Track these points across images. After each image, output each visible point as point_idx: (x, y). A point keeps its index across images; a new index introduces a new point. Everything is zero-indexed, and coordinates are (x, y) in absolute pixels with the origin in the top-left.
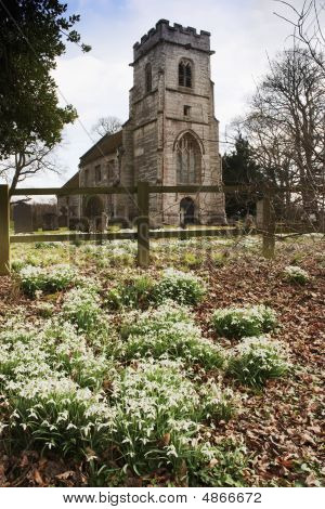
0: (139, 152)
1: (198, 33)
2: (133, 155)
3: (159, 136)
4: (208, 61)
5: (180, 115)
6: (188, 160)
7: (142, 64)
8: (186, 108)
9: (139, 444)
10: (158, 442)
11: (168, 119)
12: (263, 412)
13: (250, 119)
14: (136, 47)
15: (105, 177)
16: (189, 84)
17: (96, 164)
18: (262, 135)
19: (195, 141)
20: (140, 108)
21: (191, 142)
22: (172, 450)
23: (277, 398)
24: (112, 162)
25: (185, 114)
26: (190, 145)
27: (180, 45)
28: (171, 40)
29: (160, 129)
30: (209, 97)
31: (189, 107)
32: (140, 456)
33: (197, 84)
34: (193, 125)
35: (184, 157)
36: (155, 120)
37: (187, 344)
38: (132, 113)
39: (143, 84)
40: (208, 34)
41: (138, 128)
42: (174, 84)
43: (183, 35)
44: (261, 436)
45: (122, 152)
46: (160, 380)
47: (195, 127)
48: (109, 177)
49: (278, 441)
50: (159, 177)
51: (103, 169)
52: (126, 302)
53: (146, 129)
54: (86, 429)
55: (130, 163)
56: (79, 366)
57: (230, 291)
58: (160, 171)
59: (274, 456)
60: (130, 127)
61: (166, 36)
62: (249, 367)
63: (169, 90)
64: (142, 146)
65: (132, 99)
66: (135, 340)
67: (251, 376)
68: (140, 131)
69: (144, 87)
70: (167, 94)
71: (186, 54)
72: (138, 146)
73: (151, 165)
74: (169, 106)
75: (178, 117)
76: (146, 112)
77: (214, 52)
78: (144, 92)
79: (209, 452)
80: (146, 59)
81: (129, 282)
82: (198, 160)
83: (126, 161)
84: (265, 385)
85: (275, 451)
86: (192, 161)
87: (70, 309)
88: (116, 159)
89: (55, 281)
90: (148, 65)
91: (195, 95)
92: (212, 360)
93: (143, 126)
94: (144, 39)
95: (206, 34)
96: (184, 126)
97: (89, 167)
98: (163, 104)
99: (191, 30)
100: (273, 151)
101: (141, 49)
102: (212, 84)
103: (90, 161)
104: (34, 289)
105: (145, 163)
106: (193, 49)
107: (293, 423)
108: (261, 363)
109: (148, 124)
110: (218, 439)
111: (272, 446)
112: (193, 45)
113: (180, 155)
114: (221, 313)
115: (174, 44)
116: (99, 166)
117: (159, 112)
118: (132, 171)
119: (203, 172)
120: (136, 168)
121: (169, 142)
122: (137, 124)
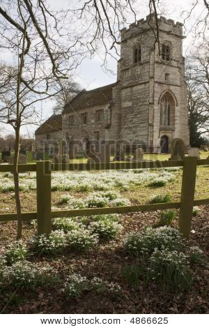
1: (175, 23)
3: (151, 94)
4: (181, 43)
8: (166, 75)
11: (156, 82)
15: (92, 121)
17: (82, 112)
19: (172, 97)
21: (168, 98)
26: (168, 100)
27: (164, 32)
29: (151, 89)
30: (181, 68)
33: (174, 58)
34: (171, 87)
36: (148, 82)
38: (120, 77)
39: (131, 57)
41: (126, 87)
42: (159, 59)
43: (165, 25)
45: (113, 104)
48: (96, 121)
50: (150, 122)
51: (90, 116)
53: (134, 88)
55: (118, 112)
58: (151, 118)
63: (157, 62)
65: (120, 67)
68: (128, 90)
69: (132, 59)
70: (156, 65)
71: (167, 37)
72: (125, 100)
73: (139, 113)
77: (185, 37)
82: (173, 110)
83: (116, 110)
91: (172, 66)
94: (132, 26)
95: (180, 25)
96: (165, 87)
97: (73, 114)
98: (154, 72)
102: (184, 58)
105: (132, 112)
106: (172, 34)
109: (136, 85)
112: (172, 32)
113: (161, 107)
115: (160, 30)
116: (86, 113)
117: (151, 78)
118: (120, 117)
119: (176, 118)
120: (123, 115)
121: (156, 99)
122: (125, 85)
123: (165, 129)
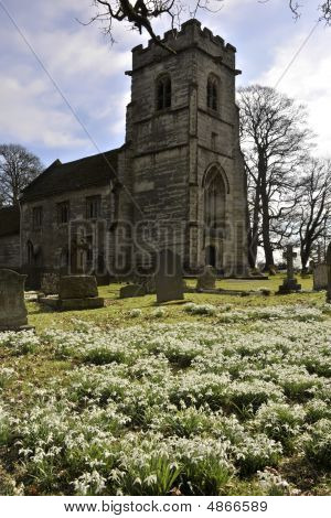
0: (145, 186)
1: (226, 45)
2: (132, 190)
3: (192, 167)
4: (233, 82)
7: (150, 73)
14: (138, 51)
16: (215, 106)
17: (59, 199)
25: (213, 142)
27: (210, 56)
28: (203, 48)
29: (192, 157)
30: (234, 126)
33: (223, 108)
34: (220, 158)
36: (186, 146)
38: (131, 136)
39: (151, 99)
40: (234, 50)
41: (143, 155)
42: (203, 104)
43: (212, 45)
47: (222, 160)
48: (85, 217)
50: (191, 219)
51: (75, 208)
53: (159, 157)
58: (192, 211)
60: (129, 153)
63: (200, 110)
64: (150, 179)
65: (131, 117)
69: (153, 103)
71: (214, 68)
75: (206, 145)
77: (240, 72)
78: (153, 109)
80: (160, 67)
82: (220, 200)
83: (125, 197)
90: (161, 75)
91: (221, 120)
93: (154, 154)
95: (232, 50)
98: (196, 127)
99: (219, 40)
101: (148, 54)
102: (238, 109)
105: (155, 201)
106: (221, 64)
109: (164, 150)
115: (204, 53)
116: (66, 202)
117: (191, 137)
122: (140, 150)
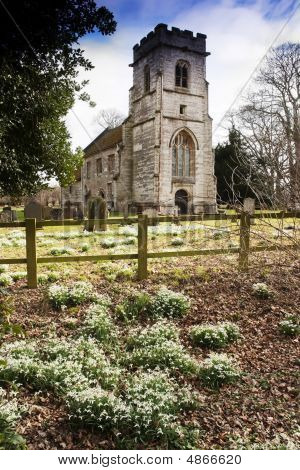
0: (137, 147)
1: (195, 35)
2: (132, 150)
3: (157, 134)
4: (204, 63)
5: (176, 113)
6: (183, 156)
7: (141, 65)
8: (182, 108)
9: (143, 427)
10: (153, 426)
11: (165, 117)
12: (215, 406)
13: (243, 112)
14: (136, 48)
15: (106, 170)
16: (185, 85)
17: (97, 157)
18: (255, 126)
19: (190, 137)
20: (139, 107)
21: (186, 138)
22: (160, 431)
23: (227, 396)
24: (112, 156)
25: (181, 112)
26: (185, 142)
27: (177, 48)
28: (169, 43)
29: (157, 127)
30: (204, 97)
31: (185, 106)
32: (143, 433)
33: (193, 84)
34: (188, 123)
35: (180, 152)
36: (153, 119)
37: (172, 358)
38: (132, 111)
39: (142, 84)
40: (204, 37)
41: (137, 125)
42: (171, 85)
43: (180, 39)
44: (211, 421)
45: (122, 148)
46: (154, 388)
47: (190, 125)
48: (109, 169)
49: (220, 424)
50: (156, 172)
51: (104, 163)
52: (130, 318)
53: (145, 126)
54: (115, 420)
55: (129, 157)
56: (104, 375)
57: (208, 304)
58: (157, 166)
59: (217, 433)
60: (129, 124)
61: (164, 40)
62: (211, 376)
63: (167, 90)
64: (140, 142)
65: (132, 97)
66: (137, 352)
67: (212, 382)
68: (138, 128)
69: (143, 87)
70: (165, 94)
71: (183, 56)
72: (137, 142)
73: (149, 160)
74: (166, 106)
75: (174, 116)
76: (145, 111)
77: (209, 54)
78: (142, 92)
79: (180, 431)
80: (145, 61)
81: (132, 299)
82: (192, 155)
83: (125, 156)
84: (221, 386)
85: (218, 430)
86: (187, 156)
87: (91, 325)
88: (116, 153)
89: (75, 298)
90: (147, 66)
91: (190, 95)
92: (189, 368)
93: (142, 124)
94: (144, 41)
95: (202, 37)
96: (180, 124)
97: (90, 159)
98: (161, 104)
99: (188, 33)
100: (265, 140)
101: (141, 51)
102: (207, 84)
103: (92, 154)
104: (60, 304)
105: (143, 158)
106: (190, 51)
107: (232, 414)
108: (219, 374)
109: (146, 122)
110: (186, 422)
111: (216, 427)
112: (190, 47)
113: (175, 151)
114: (198, 329)
115: (171, 46)
116: (100, 159)
117: (157, 112)
118: (131, 165)
119: (197, 166)
120: (135, 162)
121: (166, 139)
122: (136, 122)
123: (181, 182)
